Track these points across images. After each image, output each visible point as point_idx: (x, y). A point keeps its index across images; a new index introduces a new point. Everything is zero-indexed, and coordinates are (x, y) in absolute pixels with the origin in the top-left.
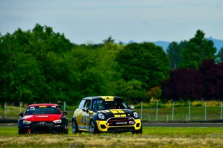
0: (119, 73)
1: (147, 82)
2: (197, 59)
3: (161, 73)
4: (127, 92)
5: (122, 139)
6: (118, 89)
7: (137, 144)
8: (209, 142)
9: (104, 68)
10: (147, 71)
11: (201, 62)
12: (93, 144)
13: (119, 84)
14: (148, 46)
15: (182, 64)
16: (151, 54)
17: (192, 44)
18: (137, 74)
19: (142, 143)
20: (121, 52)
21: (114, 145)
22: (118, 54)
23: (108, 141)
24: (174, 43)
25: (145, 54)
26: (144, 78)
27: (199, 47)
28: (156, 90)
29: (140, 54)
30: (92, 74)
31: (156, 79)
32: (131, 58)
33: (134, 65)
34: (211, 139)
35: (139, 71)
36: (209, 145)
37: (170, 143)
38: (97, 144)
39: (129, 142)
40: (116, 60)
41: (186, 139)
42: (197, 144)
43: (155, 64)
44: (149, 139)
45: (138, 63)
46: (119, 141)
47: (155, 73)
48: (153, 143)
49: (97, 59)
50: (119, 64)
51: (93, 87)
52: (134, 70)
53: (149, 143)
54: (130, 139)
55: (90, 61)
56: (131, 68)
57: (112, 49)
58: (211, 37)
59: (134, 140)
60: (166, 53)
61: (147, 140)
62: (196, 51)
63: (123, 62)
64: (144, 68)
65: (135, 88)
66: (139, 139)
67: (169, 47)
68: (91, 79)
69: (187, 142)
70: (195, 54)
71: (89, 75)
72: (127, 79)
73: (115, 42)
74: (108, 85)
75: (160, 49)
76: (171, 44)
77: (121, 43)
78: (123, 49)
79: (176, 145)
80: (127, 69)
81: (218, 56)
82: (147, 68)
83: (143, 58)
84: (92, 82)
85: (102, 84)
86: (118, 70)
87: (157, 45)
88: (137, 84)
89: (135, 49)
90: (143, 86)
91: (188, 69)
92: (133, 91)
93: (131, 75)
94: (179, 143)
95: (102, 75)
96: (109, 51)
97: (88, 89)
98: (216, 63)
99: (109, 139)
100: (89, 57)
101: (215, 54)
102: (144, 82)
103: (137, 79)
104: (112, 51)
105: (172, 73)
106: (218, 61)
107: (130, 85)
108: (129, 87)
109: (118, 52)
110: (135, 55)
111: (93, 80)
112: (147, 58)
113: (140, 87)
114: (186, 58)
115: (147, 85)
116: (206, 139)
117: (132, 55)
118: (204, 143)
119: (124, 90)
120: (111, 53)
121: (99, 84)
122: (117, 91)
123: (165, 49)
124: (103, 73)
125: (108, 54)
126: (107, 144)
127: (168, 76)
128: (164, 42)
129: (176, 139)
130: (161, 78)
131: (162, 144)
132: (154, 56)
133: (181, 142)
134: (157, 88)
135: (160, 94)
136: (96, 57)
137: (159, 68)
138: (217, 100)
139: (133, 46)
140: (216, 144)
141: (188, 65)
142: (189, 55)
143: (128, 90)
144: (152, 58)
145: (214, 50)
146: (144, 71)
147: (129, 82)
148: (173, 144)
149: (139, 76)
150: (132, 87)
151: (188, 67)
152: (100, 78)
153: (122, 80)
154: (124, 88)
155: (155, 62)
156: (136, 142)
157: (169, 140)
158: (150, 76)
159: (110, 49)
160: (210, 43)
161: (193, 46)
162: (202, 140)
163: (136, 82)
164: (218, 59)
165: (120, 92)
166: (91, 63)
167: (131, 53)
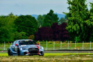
0: (15, 29)
1: (28, 33)
2: (50, 22)
3: (34, 29)
4: (19, 37)
5: (17, 58)
6: (16, 36)
7: (24, 60)
8: (56, 60)
9: (9, 27)
10: (28, 28)
11: (52, 24)
12: (4, 60)
13: (15, 34)
14: (28, 17)
15: (44, 25)
16: (30, 20)
17: (48, 16)
18: (24, 29)
19: (26, 60)
20: (17, 19)
21: (14, 61)
22: (15, 20)
23: (11, 59)
24: (40, 16)
25: (27, 20)
26: (27, 31)
27: (51, 17)
28: (32, 36)
29: (25, 20)
30: (3, 29)
31: (32, 31)
32: (21, 22)
33: (22, 25)
34: (57, 58)
35: (24, 28)
36: (56, 61)
37: (39, 60)
38: (6, 60)
39: (20, 59)
40: (14, 23)
41: (45, 58)
42: (51, 60)
43: (31, 25)
44: (29, 58)
45: (24, 24)
46: (16, 59)
47: (32, 29)
48: (31, 60)
49: (5, 23)
50: (16, 25)
51: (4, 35)
52: (22, 27)
53: (29, 60)
54: (21, 58)
55: (2, 23)
56: (21, 26)
57: (13, 18)
58: (56, 13)
59: (22, 59)
60: (37, 20)
61: (28, 59)
62: (50, 19)
63: (17, 24)
64: (27, 27)
65: (23, 35)
66: (25, 58)
67: (38, 17)
68: (3, 31)
69: (46, 60)
70: (49, 20)
71: (2, 30)
72: (19, 32)
73: (14, 15)
74: (11, 34)
75: (34, 18)
76: (39, 16)
77: (16, 15)
78: (17, 18)
79: (41, 61)
80: (19, 27)
81: (60, 21)
82: (28, 27)
83: (26, 22)
84: (3, 33)
85: (8, 33)
86: (15, 27)
87: (32, 16)
88: (24, 34)
89: (23, 18)
90: (26, 35)
91: (46, 27)
92: (22, 37)
93: (21, 30)
94: (42, 60)
95: (8, 30)
96: (11, 19)
97: (2, 36)
98: (59, 24)
99: (11, 58)
100: (2, 21)
101: (58, 20)
102: (26, 33)
103: (23, 31)
104: (13, 19)
105: (39, 29)
106: (59, 23)
107: (20, 34)
108: (20, 35)
109: (15, 19)
110: (23, 21)
111: (4, 32)
112: (28, 22)
113: (25, 35)
114: (45, 22)
115: (28, 34)
116: (54, 58)
117: (22, 21)
118: (53, 60)
119: (18, 36)
120: (12, 20)
121: (6, 34)
122: (15, 37)
123: (36, 18)
124: (8, 29)
125: (11, 20)
126: (10, 61)
127: (38, 30)
128: (36, 15)
129: (41, 58)
130: (34, 31)
131: (35, 61)
132: (31, 21)
133: (43, 59)
134: (32, 35)
135: (34, 38)
136: (5, 22)
137: (34, 26)
138: (59, 41)
139: (22, 17)
140: (59, 61)
141: (46, 25)
142: (47, 21)
143: (19, 36)
144: (30, 22)
145: (58, 19)
146: (27, 28)
147: (20, 33)
148: (40, 60)
149: (24, 30)
150: (21, 35)
151: (46, 26)
152: (7, 31)
153: (17, 32)
154: (18, 35)
155: (32, 24)
156: (23, 59)
157: (38, 59)
158: (29, 30)
159: (12, 18)
160: (56, 15)
161: (48, 17)
162: (53, 59)
163: (23, 33)
164: (60, 22)
165: (16, 37)
166: (3, 24)
167: (21, 20)
